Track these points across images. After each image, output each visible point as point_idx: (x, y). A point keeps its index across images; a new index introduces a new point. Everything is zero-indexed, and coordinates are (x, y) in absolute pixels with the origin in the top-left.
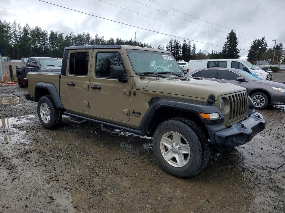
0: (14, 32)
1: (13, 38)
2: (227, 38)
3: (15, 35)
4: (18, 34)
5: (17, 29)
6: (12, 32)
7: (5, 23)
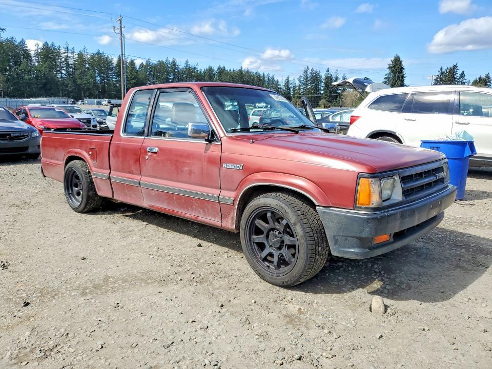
0: (66, 60)
1: (64, 68)
2: (389, 68)
3: (68, 64)
4: (71, 62)
5: (70, 55)
6: (63, 59)
7: (53, 45)
